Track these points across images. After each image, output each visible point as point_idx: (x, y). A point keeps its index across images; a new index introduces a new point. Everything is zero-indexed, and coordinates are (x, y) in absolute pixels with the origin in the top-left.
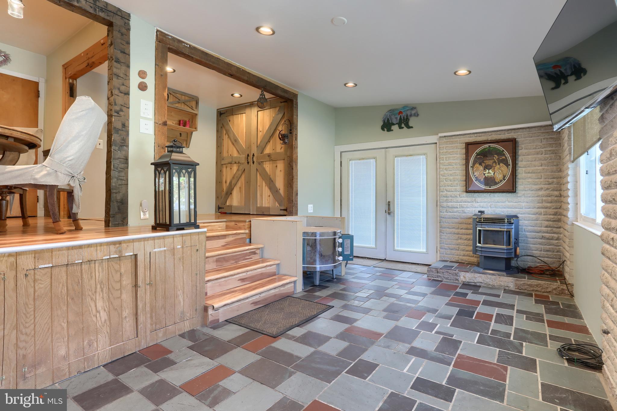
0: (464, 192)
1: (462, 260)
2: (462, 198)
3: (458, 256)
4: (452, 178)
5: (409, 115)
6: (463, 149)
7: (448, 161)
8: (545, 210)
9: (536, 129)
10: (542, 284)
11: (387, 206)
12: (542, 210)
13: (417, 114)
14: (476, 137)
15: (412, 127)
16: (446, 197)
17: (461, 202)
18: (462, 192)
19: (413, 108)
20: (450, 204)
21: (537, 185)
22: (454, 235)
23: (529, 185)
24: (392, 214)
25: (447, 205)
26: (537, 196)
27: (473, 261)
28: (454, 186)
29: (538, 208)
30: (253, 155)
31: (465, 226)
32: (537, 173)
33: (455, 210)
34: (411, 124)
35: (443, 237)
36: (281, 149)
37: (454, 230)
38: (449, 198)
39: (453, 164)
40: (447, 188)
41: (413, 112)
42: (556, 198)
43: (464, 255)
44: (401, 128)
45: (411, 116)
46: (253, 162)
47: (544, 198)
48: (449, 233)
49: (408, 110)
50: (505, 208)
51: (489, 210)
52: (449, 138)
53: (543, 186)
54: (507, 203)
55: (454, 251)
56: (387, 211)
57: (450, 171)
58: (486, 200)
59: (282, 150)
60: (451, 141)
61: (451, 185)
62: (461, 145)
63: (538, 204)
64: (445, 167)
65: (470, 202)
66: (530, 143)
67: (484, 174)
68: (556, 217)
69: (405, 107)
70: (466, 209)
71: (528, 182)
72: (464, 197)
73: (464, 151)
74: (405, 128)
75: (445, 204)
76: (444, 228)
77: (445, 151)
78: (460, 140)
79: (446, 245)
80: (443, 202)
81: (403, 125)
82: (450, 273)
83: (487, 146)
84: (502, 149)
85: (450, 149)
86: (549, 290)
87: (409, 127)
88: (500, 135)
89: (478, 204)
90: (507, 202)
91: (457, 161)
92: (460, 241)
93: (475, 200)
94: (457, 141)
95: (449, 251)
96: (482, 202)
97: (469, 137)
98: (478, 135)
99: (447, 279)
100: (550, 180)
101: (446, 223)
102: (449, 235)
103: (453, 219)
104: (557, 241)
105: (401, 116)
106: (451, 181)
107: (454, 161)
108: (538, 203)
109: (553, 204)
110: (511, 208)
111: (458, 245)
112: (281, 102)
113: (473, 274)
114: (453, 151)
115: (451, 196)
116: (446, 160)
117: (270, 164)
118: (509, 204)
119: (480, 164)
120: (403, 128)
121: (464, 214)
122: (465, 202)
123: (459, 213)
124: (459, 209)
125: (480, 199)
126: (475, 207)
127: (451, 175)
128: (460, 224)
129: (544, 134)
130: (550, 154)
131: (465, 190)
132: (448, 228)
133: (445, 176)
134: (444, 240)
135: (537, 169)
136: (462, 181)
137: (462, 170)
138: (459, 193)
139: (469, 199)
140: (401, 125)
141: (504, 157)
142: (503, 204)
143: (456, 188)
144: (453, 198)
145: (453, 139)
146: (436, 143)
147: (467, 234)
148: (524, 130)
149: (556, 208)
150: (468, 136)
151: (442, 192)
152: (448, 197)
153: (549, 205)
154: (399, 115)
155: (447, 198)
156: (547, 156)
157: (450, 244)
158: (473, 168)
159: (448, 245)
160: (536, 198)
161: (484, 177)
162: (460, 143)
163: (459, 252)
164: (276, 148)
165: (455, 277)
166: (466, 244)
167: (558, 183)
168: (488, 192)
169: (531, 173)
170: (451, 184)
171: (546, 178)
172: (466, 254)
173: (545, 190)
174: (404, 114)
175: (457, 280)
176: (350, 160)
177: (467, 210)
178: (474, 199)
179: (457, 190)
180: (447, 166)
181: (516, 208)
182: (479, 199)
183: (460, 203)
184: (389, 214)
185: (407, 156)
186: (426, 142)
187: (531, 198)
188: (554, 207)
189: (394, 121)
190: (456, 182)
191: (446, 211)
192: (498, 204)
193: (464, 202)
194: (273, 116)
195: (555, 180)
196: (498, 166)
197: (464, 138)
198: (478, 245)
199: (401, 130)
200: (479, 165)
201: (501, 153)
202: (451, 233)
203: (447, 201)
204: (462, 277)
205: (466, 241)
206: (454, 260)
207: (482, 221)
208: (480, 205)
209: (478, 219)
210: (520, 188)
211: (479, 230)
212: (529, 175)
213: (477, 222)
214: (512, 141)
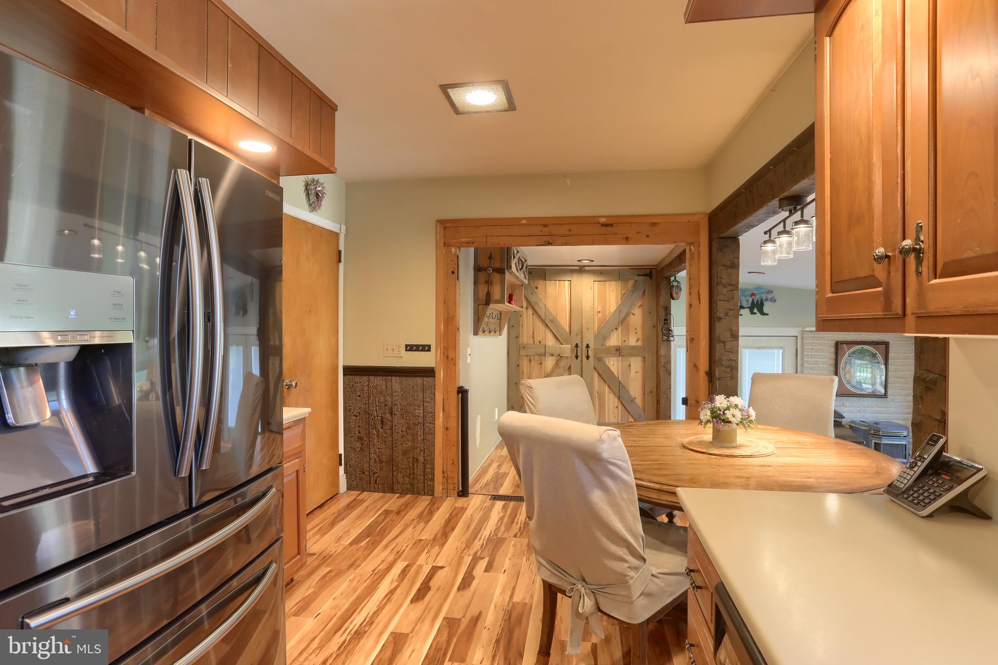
5: (764, 299)
7: (813, 359)
13: (774, 300)
15: (768, 314)
19: (770, 291)
21: (904, 390)
23: (897, 389)
26: (905, 402)
30: (588, 346)
32: (905, 378)
34: (765, 311)
36: (637, 341)
39: (820, 363)
41: (770, 296)
44: (752, 313)
45: (767, 300)
46: (588, 358)
49: (762, 293)
50: (874, 413)
51: (858, 416)
52: (816, 333)
53: (910, 391)
54: (877, 408)
57: (816, 371)
58: (855, 404)
59: (640, 343)
60: (818, 338)
62: (829, 342)
63: (906, 410)
64: (810, 366)
66: (900, 348)
67: (856, 377)
69: (759, 288)
71: (897, 387)
73: (833, 350)
74: (758, 314)
77: (811, 347)
78: (827, 337)
81: (755, 310)
83: (860, 347)
84: (875, 351)
85: (816, 346)
87: (763, 313)
89: (847, 408)
91: (823, 360)
93: (843, 404)
105: (753, 299)
107: (821, 360)
112: (639, 275)
114: (820, 349)
116: (811, 358)
117: (618, 361)
118: (880, 409)
120: (755, 313)
126: (844, 412)
135: (906, 375)
137: (829, 371)
140: (754, 310)
141: (877, 361)
142: (872, 409)
145: (820, 334)
146: (796, 337)
154: (751, 296)
158: (844, 370)
160: (904, 404)
161: (855, 380)
162: (828, 341)
164: (629, 339)
174: (757, 297)
176: (678, 347)
180: (812, 364)
185: (759, 348)
186: (785, 333)
187: (899, 404)
189: (745, 304)
192: (867, 408)
194: (623, 293)
199: (753, 315)
200: (851, 367)
201: (874, 357)
207: (881, 434)
208: (848, 410)
209: (872, 431)
210: (890, 392)
211: (875, 443)
212: (898, 379)
213: (871, 434)
214: (886, 344)
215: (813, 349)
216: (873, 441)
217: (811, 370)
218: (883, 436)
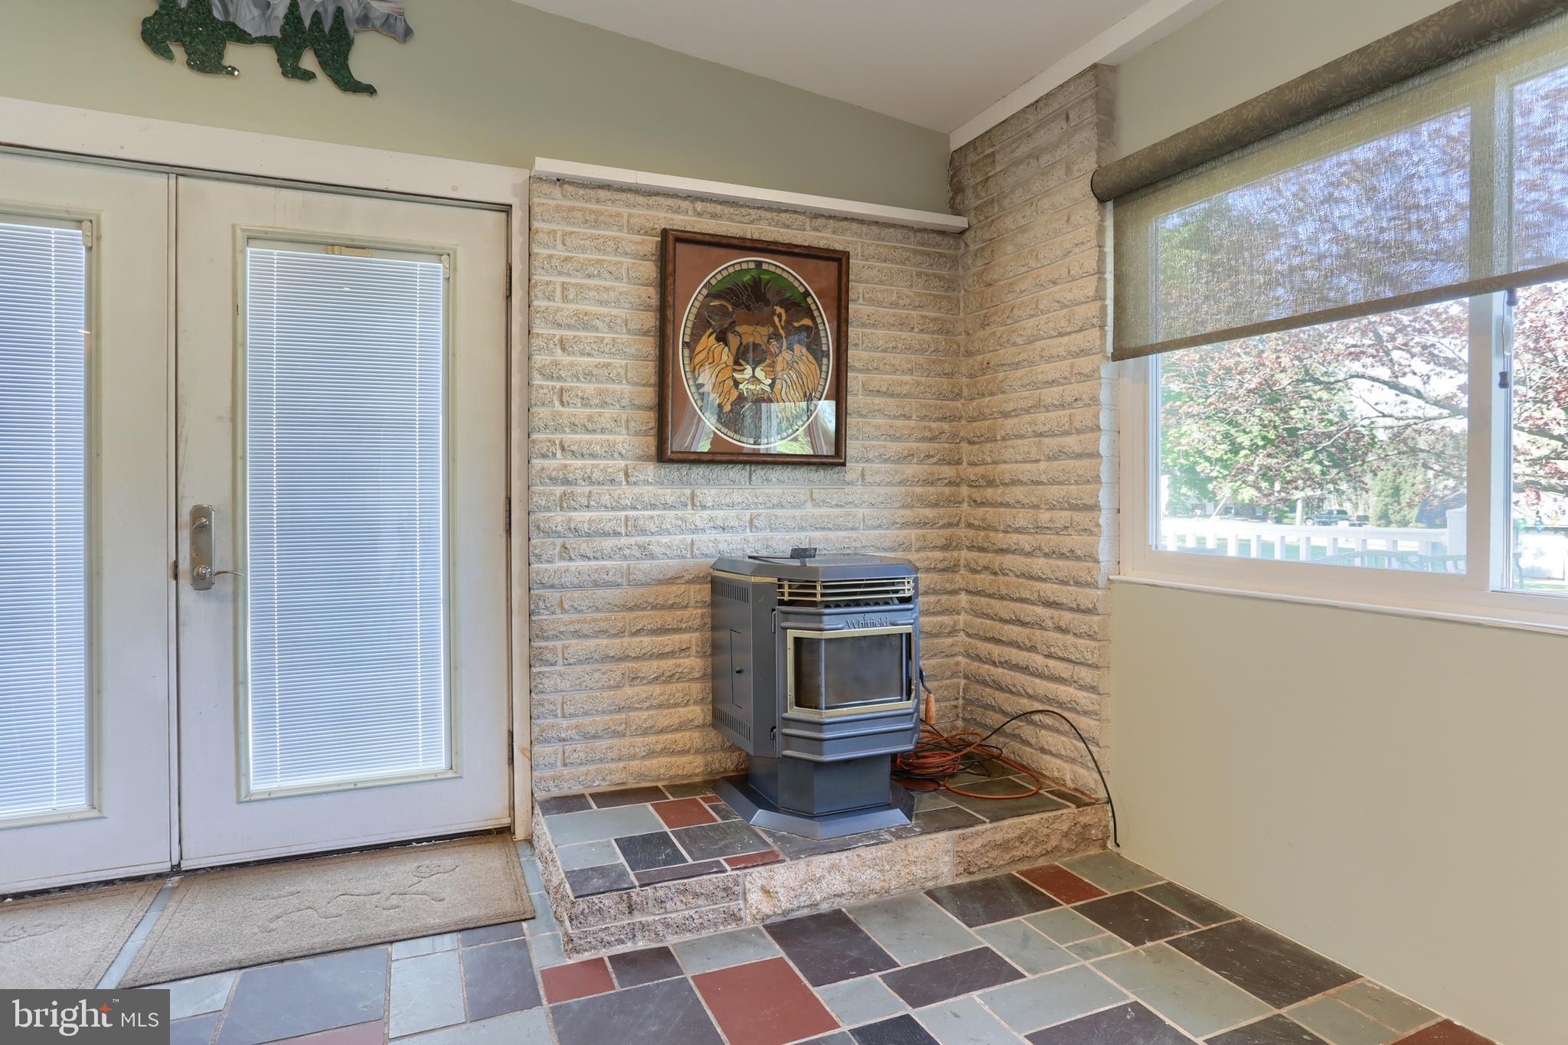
0: (646, 458)
1: (642, 776)
2: (636, 490)
3: (621, 765)
4: (589, 388)
6: (644, 257)
7: (573, 307)
8: (920, 532)
9: (899, 234)
10: (1034, 826)
11: (185, 535)
12: (913, 533)
14: (699, 215)
15: (370, 91)
16: (566, 482)
17: (634, 508)
18: (639, 458)
20: (581, 517)
21: (898, 439)
22: (605, 667)
23: (877, 438)
24: (223, 586)
25: (570, 520)
26: (901, 483)
27: (688, 770)
28: (603, 431)
29: (905, 525)
31: (648, 619)
32: (898, 395)
33: (608, 544)
35: (548, 684)
37: (604, 641)
38: (578, 490)
39: (598, 323)
40: (569, 437)
42: (947, 490)
43: (651, 754)
44: (291, 72)
45: (364, 20)
47: (919, 490)
48: (580, 662)
50: (802, 529)
51: (746, 541)
52: (582, 192)
53: (914, 445)
54: (810, 510)
55: (604, 744)
56: (185, 565)
57: (582, 354)
58: (737, 497)
60: (592, 211)
61: (590, 426)
62: (637, 238)
63: (902, 512)
64: (559, 333)
65: (672, 507)
66: (881, 282)
67: (736, 384)
68: (948, 555)
70: (653, 539)
71: (878, 427)
72: (647, 483)
73: (649, 270)
74: (322, 81)
75: (558, 518)
76: (556, 637)
77: (560, 252)
78: (630, 216)
79: (565, 723)
80: (548, 509)
81: (308, 63)
82: (696, 895)
83: (748, 261)
84: (800, 283)
85: (584, 250)
86: (1053, 842)
87: (346, 84)
88: (788, 227)
89: (706, 514)
90: (809, 504)
91: (615, 311)
92: (629, 691)
93: (693, 496)
94: (619, 215)
95: (579, 750)
96: (718, 506)
97: (670, 208)
98: (711, 207)
99: (680, 928)
100: (934, 425)
101: (564, 611)
102: (579, 668)
103: (600, 592)
104: (950, 640)
106: (585, 402)
107: (604, 310)
108: (903, 507)
109: (942, 511)
110: (823, 529)
111: (620, 710)
113: (801, 864)
114: (598, 261)
115: (589, 480)
116: (565, 299)
118: (818, 511)
119: (722, 338)
120: (307, 76)
121: (646, 564)
122: (653, 507)
123: (625, 558)
124: (624, 541)
125: (713, 492)
126: (696, 530)
127: (588, 375)
128: (630, 609)
129: (919, 258)
130: (933, 332)
131: (653, 450)
132: (577, 634)
133: (559, 378)
134: (558, 698)
135: (901, 384)
136: (639, 408)
137: (635, 357)
138: (622, 463)
139: (669, 494)
140: (297, 57)
141: (807, 322)
142: (797, 512)
143: (611, 437)
144: (595, 489)
145: (598, 201)
146: (506, 209)
147: (661, 656)
148: (864, 228)
149: (949, 525)
150: (669, 202)
151: (544, 456)
152: (575, 483)
153: (930, 513)
155: (569, 489)
156: (927, 337)
157: (586, 714)
158: (692, 351)
159: (573, 721)
160: (896, 489)
161: (735, 394)
162: (630, 230)
163: (626, 741)
165: (722, 905)
166: (655, 702)
167: (954, 437)
168: (744, 463)
169: (885, 394)
170: (590, 418)
171: (922, 418)
172: (659, 747)
173: (921, 462)
175: (736, 918)
177: (659, 543)
178: (688, 492)
179: (619, 447)
180: (569, 327)
181: (839, 528)
182: (708, 494)
183: (631, 513)
184: (201, 582)
185: (330, 245)
186: (455, 188)
187: (882, 490)
188: (946, 520)
189: (250, 21)
190: (609, 412)
191: (565, 553)
192: (779, 512)
193: (645, 508)
195: (946, 426)
196: (787, 355)
197: (649, 207)
198: (795, 712)
200: (718, 340)
201: (797, 306)
202: (588, 660)
203: (564, 503)
204: (755, 897)
205: (657, 689)
206: (605, 787)
207: (819, 598)
208: (711, 519)
209: (786, 590)
210: (852, 448)
211: (798, 641)
212: (877, 400)
213: (782, 603)
214: (839, 260)
215: (566, 259)
216: (791, 634)
217: (563, 349)
218: (827, 605)
